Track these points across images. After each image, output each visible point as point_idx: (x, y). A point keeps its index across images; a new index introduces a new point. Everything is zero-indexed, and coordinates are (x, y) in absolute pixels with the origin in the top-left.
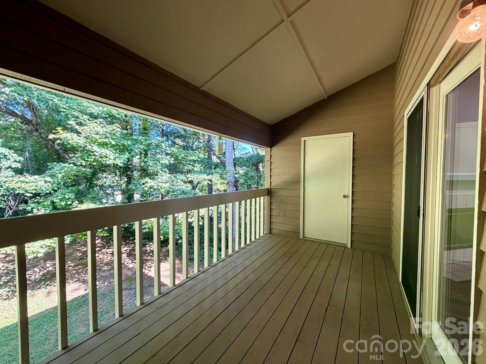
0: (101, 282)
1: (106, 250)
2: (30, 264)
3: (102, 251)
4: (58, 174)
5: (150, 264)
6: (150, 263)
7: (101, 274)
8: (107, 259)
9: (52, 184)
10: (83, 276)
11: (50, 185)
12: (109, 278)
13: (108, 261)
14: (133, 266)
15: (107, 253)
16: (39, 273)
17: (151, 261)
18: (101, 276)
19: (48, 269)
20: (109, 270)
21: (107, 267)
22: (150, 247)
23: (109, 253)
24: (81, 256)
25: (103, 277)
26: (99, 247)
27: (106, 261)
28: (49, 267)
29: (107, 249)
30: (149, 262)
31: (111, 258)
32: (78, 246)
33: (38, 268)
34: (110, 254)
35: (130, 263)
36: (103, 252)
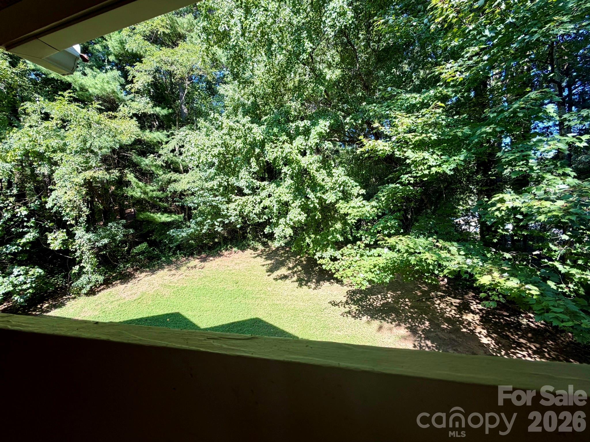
0: (434, 345)
1: (451, 299)
2: (377, 289)
3: (446, 299)
4: (382, 197)
5: (524, 356)
6: (525, 353)
7: (439, 333)
8: (451, 313)
9: (378, 209)
10: (417, 324)
11: (376, 211)
12: (448, 345)
13: (450, 316)
14: (489, 342)
15: (451, 304)
16: (380, 301)
17: (526, 348)
18: (437, 335)
19: (388, 300)
20: (450, 332)
21: (447, 325)
22: (529, 321)
23: (454, 304)
24: (420, 296)
25: (440, 338)
26: (444, 292)
27: (448, 315)
28: (389, 298)
29: (453, 297)
30: (523, 351)
31: (456, 314)
32: (419, 282)
33: (381, 295)
34: (456, 306)
35: (485, 334)
36: (446, 301)
